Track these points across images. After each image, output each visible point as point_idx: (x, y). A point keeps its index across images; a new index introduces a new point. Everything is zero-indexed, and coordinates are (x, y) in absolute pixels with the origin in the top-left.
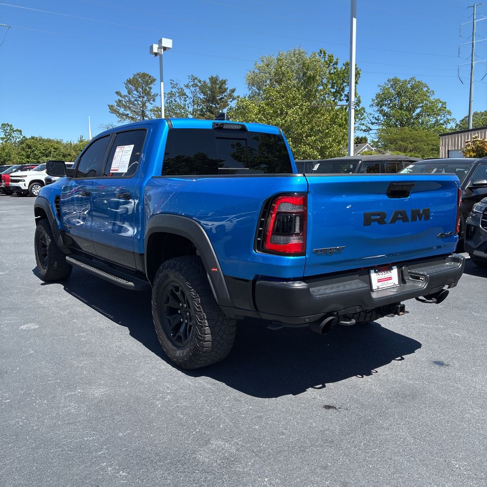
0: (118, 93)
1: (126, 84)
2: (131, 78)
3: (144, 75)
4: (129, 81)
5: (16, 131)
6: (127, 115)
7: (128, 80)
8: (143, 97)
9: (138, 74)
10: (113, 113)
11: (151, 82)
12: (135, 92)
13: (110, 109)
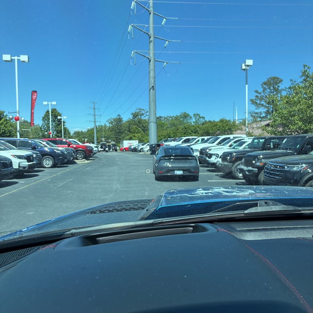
0: (256, 92)
1: (262, 85)
2: (266, 81)
3: (274, 78)
4: (265, 83)
5: (202, 118)
6: (262, 105)
7: (263, 82)
8: (273, 92)
9: (270, 78)
10: (253, 104)
11: (279, 82)
12: (268, 90)
13: (251, 101)
